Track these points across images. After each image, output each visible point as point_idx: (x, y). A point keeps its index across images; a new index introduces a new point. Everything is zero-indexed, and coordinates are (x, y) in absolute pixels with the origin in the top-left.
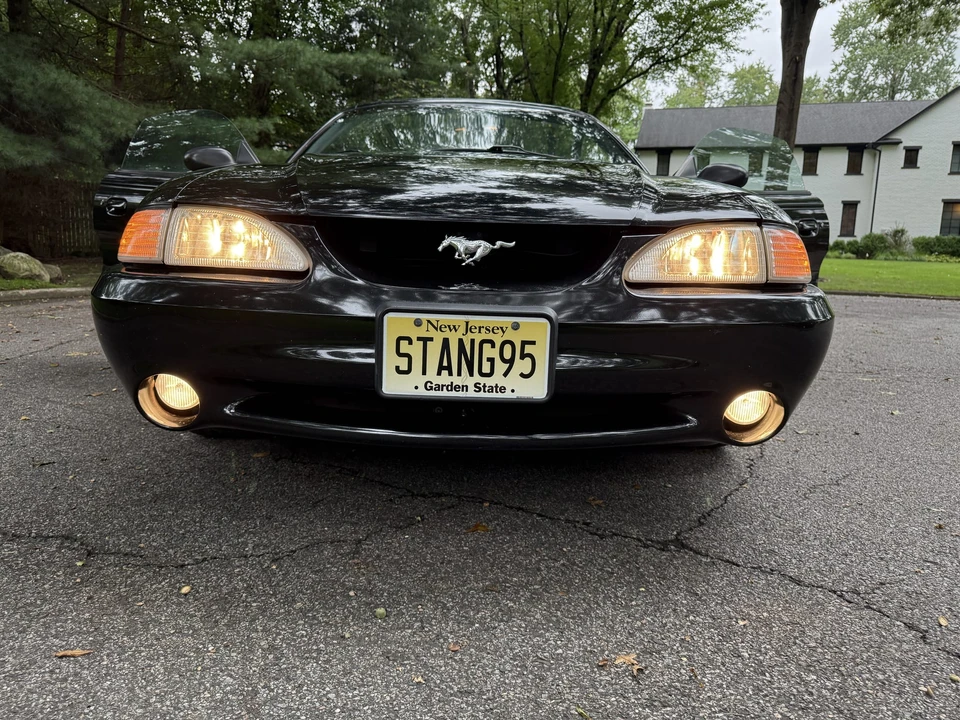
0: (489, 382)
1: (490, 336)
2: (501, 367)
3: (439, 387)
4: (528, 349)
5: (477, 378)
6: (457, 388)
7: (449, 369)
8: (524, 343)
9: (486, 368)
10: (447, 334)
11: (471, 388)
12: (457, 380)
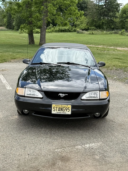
0: (64, 112)
1: (64, 107)
2: (65, 110)
3: (58, 113)
5: (63, 112)
7: (59, 110)
9: (64, 111)
10: (59, 107)
11: (62, 113)
12: (60, 112)
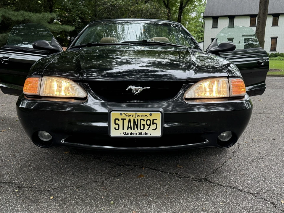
0: (143, 132)
1: (143, 118)
2: (146, 127)
3: (128, 134)
4: (155, 121)
5: (139, 130)
6: (133, 134)
7: (131, 128)
8: (153, 120)
9: (142, 128)
10: (130, 117)
11: (138, 134)
12: (133, 131)
